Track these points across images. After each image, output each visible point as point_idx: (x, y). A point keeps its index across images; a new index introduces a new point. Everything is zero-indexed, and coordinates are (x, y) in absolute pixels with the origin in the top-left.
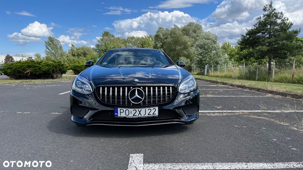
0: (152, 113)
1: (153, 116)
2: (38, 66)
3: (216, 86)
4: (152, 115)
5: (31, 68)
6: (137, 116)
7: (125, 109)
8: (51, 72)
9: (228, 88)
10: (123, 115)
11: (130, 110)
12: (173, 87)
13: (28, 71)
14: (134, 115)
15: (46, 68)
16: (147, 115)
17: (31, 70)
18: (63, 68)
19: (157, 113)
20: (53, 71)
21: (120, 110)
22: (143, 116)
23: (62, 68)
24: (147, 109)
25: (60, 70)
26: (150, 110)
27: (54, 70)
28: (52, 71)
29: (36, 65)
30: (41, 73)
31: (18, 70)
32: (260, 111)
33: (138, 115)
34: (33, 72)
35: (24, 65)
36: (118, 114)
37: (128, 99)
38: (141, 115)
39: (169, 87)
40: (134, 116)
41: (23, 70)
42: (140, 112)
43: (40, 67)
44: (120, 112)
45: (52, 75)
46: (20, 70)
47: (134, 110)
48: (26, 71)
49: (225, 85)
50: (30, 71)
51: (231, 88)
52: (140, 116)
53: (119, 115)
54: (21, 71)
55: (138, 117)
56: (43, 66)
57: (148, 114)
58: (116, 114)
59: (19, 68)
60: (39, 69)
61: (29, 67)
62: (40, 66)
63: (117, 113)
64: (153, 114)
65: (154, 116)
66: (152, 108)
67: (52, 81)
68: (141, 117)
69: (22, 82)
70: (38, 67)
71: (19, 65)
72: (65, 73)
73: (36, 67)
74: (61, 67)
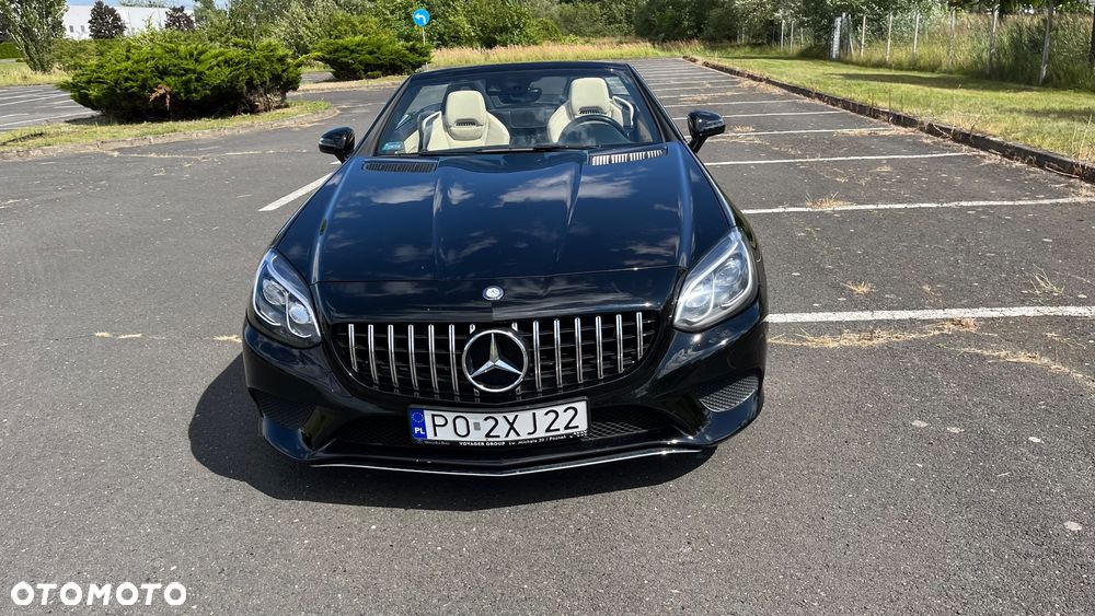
0: (560, 424)
1: (568, 435)
2: (191, 67)
3: (865, 131)
4: (562, 432)
5: (167, 79)
6: (503, 438)
7: (450, 416)
8: (242, 88)
9: (917, 146)
10: (446, 435)
11: (473, 418)
12: (647, 313)
13: (162, 91)
14: (488, 435)
15: (221, 76)
16: (541, 433)
17: (169, 85)
18: (283, 71)
19: (582, 424)
20: (250, 83)
21: (433, 416)
22: (524, 436)
23: (280, 70)
24: (540, 413)
25: (276, 78)
26: (553, 415)
27: (251, 79)
28: (247, 84)
29: (184, 64)
30: (206, 96)
31: (126, 89)
32: (1030, 311)
33: (507, 436)
34: (179, 93)
35: (142, 68)
36: (424, 430)
37: (460, 373)
38: (518, 435)
39: (629, 316)
40: (490, 439)
41: (143, 87)
42: (511, 425)
43: (201, 73)
44: (435, 426)
45: (249, 101)
46: (132, 87)
47: (486, 419)
48: (154, 92)
49: (905, 126)
50: (168, 89)
51: (928, 148)
52: (513, 437)
53: (430, 436)
54: (135, 93)
55: (507, 442)
56: (211, 68)
57: (548, 430)
58: (417, 430)
59: (127, 79)
60: (198, 79)
61: (163, 73)
62: (200, 68)
63: (423, 426)
64: (567, 427)
65: (572, 434)
66: (560, 409)
67: (248, 126)
68: (517, 441)
69: (143, 136)
70: (194, 71)
71: (126, 69)
72: (295, 89)
73: (187, 71)
74: (279, 68)
